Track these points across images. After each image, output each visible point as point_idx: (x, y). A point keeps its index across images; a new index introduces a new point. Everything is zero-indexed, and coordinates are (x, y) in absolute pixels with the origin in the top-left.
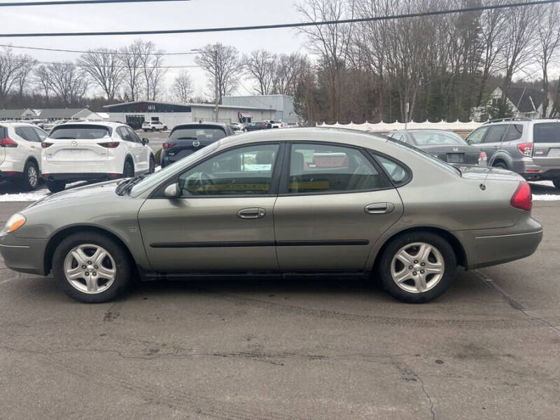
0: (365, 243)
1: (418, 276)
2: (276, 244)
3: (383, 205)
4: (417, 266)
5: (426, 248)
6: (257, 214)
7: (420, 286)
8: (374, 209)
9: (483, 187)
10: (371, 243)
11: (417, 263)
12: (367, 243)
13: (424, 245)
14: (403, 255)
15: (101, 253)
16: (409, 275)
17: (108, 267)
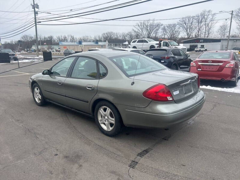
1: (106, 122)
2: (65, 96)
3: (91, 86)
6: (61, 83)
7: (108, 128)
8: (88, 87)
9: (133, 83)
10: (89, 102)
11: (106, 116)
12: (88, 102)
13: (108, 108)
14: (101, 111)
15: (39, 90)
16: (104, 121)
17: (40, 95)
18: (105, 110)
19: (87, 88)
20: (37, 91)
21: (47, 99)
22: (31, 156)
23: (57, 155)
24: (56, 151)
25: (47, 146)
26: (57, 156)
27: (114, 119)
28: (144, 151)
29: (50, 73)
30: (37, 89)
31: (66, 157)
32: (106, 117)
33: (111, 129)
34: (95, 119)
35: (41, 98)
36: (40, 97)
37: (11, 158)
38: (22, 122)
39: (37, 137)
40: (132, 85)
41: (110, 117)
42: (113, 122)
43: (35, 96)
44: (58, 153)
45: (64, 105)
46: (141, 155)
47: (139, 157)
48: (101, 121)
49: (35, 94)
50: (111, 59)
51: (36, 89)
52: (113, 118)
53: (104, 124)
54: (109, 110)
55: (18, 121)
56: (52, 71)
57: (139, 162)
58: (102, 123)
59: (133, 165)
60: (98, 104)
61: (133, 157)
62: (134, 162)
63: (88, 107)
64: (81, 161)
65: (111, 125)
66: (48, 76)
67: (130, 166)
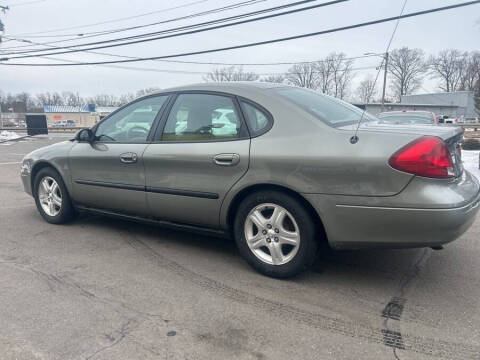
1: (271, 243)
2: (146, 190)
3: (230, 156)
5: (279, 211)
6: (130, 159)
7: (276, 257)
8: (220, 160)
9: (354, 140)
10: (221, 199)
11: (271, 228)
12: (217, 197)
13: (277, 208)
14: (256, 217)
15: (55, 185)
16: (263, 240)
17: (59, 196)
18: (267, 213)
19: (217, 162)
20: (49, 187)
21: (80, 204)
22: (101, 344)
23: (173, 334)
24: (165, 324)
25: (132, 315)
26: (176, 337)
27: (296, 234)
28: (389, 304)
29: (92, 137)
30: (50, 183)
31: (203, 337)
32: (271, 231)
33: (286, 259)
34: (237, 237)
35: (60, 204)
36: (59, 201)
38: (27, 262)
39: (91, 295)
40: (353, 143)
41: (282, 229)
42: (294, 241)
43: (41, 201)
44: (174, 329)
45: (135, 215)
46: (393, 310)
47: (390, 321)
48: (253, 242)
49: (41, 196)
51: (45, 184)
52: (293, 230)
53: (265, 249)
54: (279, 214)
55: (13, 258)
56: (97, 135)
57: (402, 333)
58: (256, 248)
59: (394, 340)
60: (248, 201)
61: (378, 322)
62: (388, 332)
63: (218, 211)
64: (251, 342)
65: (286, 249)
66: (86, 146)
67: (388, 343)
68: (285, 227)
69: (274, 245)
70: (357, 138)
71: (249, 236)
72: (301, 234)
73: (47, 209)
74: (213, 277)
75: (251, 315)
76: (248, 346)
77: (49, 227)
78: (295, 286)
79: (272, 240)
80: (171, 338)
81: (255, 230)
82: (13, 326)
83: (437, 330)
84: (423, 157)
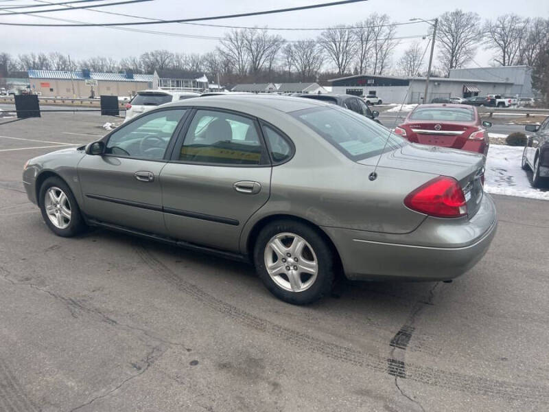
0: (236, 223)
1: (290, 271)
2: (163, 210)
3: (250, 184)
4: (291, 260)
5: (299, 241)
6: (147, 177)
7: (294, 284)
8: (240, 187)
9: (373, 176)
10: (241, 225)
11: (290, 256)
13: (296, 238)
14: (276, 245)
15: (63, 196)
16: (283, 268)
17: (68, 208)
18: (287, 242)
19: (238, 189)
20: (56, 198)
21: (91, 217)
22: (129, 373)
23: (195, 363)
24: (188, 353)
25: (155, 343)
26: (199, 366)
27: (314, 263)
28: (398, 334)
29: (103, 149)
30: (58, 194)
31: (224, 366)
33: (304, 287)
34: (257, 263)
35: (69, 217)
36: (68, 214)
37: (71, 383)
38: (43, 283)
39: (113, 321)
40: (372, 179)
41: (302, 259)
42: (312, 270)
43: (48, 212)
44: (196, 358)
45: (151, 233)
46: (401, 339)
47: (397, 350)
48: (273, 268)
49: (48, 206)
50: (296, 114)
51: (52, 194)
52: (311, 259)
53: (284, 276)
54: (299, 243)
55: (27, 279)
56: (109, 146)
57: (406, 361)
58: (275, 274)
59: (397, 368)
60: (268, 229)
61: (385, 351)
62: (393, 361)
63: (238, 237)
64: (268, 372)
65: (305, 277)
66: (97, 158)
67: (392, 372)
68: (304, 256)
69: (293, 273)
70: (375, 175)
71: (269, 263)
72: (319, 264)
73: (55, 221)
74: (232, 303)
75: (269, 344)
76: (264, 375)
77: (58, 240)
78: (312, 312)
79: (291, 268)
80: (193, 367)
81: (275, 258)
82: (42, 355)
83: (437, 360)
84: (437, 197)
